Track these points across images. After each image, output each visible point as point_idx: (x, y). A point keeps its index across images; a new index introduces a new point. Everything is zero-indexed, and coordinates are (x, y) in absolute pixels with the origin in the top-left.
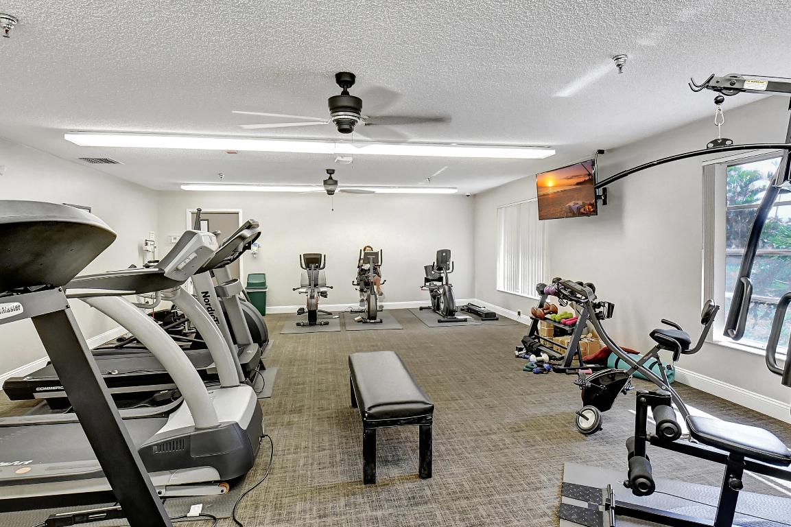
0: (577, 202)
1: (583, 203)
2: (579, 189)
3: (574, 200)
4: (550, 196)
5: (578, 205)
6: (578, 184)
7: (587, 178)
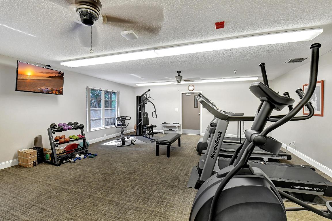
0: (47, 87)
1: (52, 89)
2: (50, 80)
3: (46, 86)
4: (28, 81)
5: (47, 90)
6: (50, 77)
7: (57, 75)
